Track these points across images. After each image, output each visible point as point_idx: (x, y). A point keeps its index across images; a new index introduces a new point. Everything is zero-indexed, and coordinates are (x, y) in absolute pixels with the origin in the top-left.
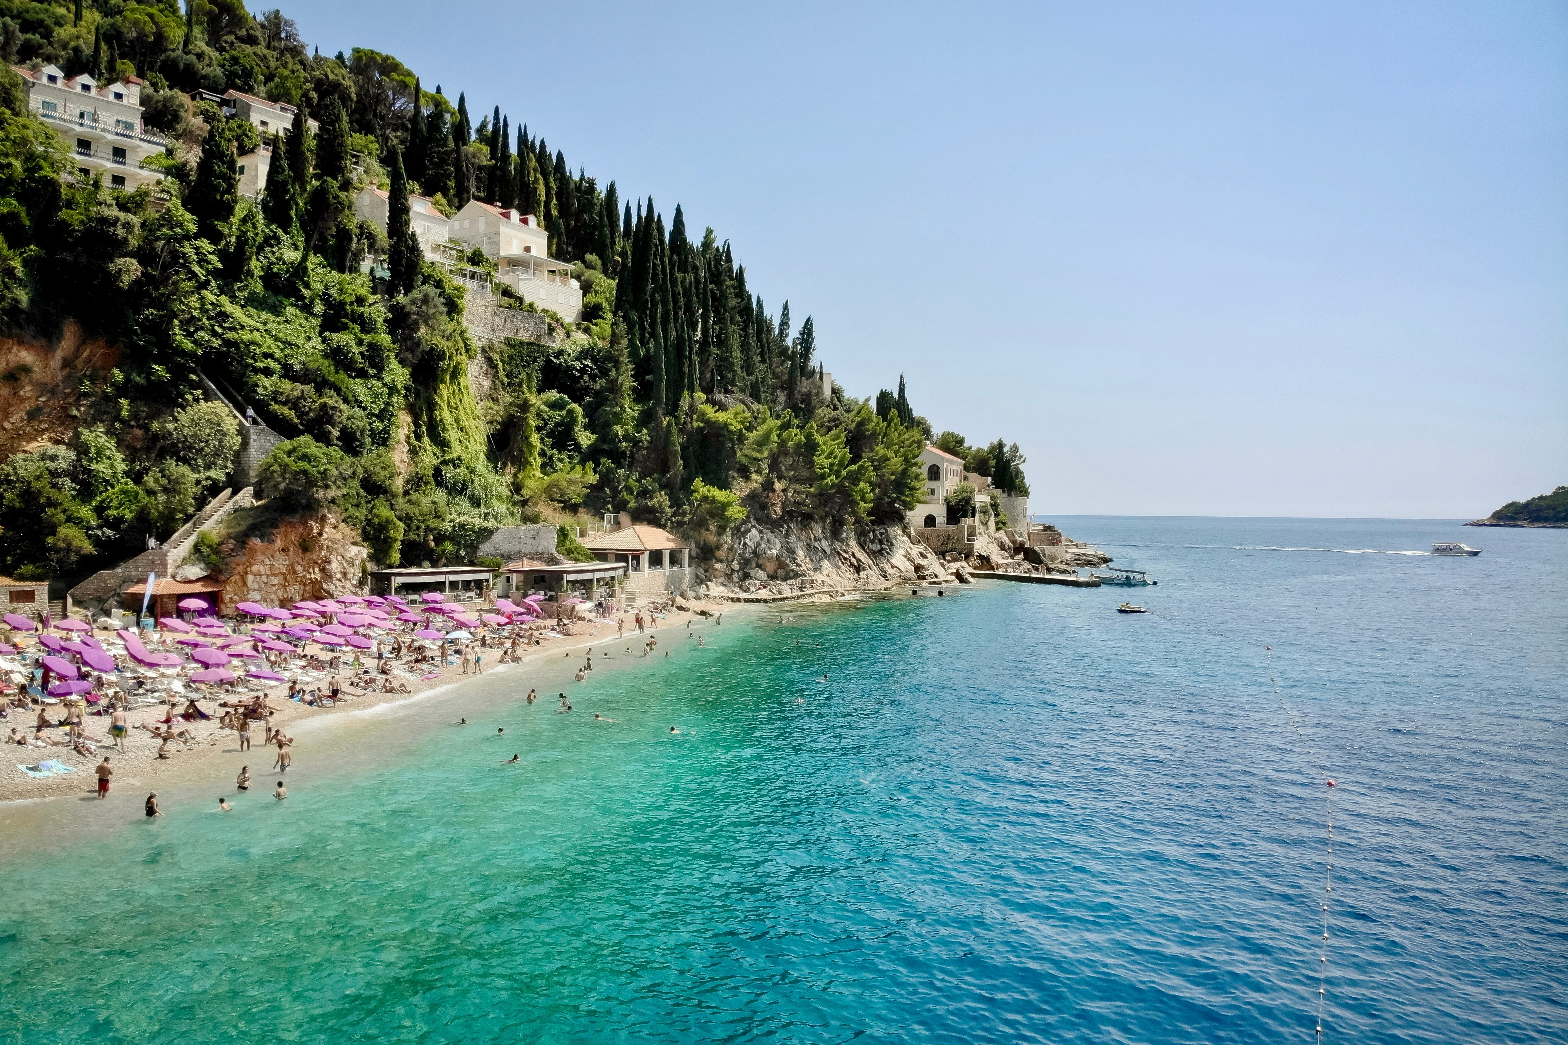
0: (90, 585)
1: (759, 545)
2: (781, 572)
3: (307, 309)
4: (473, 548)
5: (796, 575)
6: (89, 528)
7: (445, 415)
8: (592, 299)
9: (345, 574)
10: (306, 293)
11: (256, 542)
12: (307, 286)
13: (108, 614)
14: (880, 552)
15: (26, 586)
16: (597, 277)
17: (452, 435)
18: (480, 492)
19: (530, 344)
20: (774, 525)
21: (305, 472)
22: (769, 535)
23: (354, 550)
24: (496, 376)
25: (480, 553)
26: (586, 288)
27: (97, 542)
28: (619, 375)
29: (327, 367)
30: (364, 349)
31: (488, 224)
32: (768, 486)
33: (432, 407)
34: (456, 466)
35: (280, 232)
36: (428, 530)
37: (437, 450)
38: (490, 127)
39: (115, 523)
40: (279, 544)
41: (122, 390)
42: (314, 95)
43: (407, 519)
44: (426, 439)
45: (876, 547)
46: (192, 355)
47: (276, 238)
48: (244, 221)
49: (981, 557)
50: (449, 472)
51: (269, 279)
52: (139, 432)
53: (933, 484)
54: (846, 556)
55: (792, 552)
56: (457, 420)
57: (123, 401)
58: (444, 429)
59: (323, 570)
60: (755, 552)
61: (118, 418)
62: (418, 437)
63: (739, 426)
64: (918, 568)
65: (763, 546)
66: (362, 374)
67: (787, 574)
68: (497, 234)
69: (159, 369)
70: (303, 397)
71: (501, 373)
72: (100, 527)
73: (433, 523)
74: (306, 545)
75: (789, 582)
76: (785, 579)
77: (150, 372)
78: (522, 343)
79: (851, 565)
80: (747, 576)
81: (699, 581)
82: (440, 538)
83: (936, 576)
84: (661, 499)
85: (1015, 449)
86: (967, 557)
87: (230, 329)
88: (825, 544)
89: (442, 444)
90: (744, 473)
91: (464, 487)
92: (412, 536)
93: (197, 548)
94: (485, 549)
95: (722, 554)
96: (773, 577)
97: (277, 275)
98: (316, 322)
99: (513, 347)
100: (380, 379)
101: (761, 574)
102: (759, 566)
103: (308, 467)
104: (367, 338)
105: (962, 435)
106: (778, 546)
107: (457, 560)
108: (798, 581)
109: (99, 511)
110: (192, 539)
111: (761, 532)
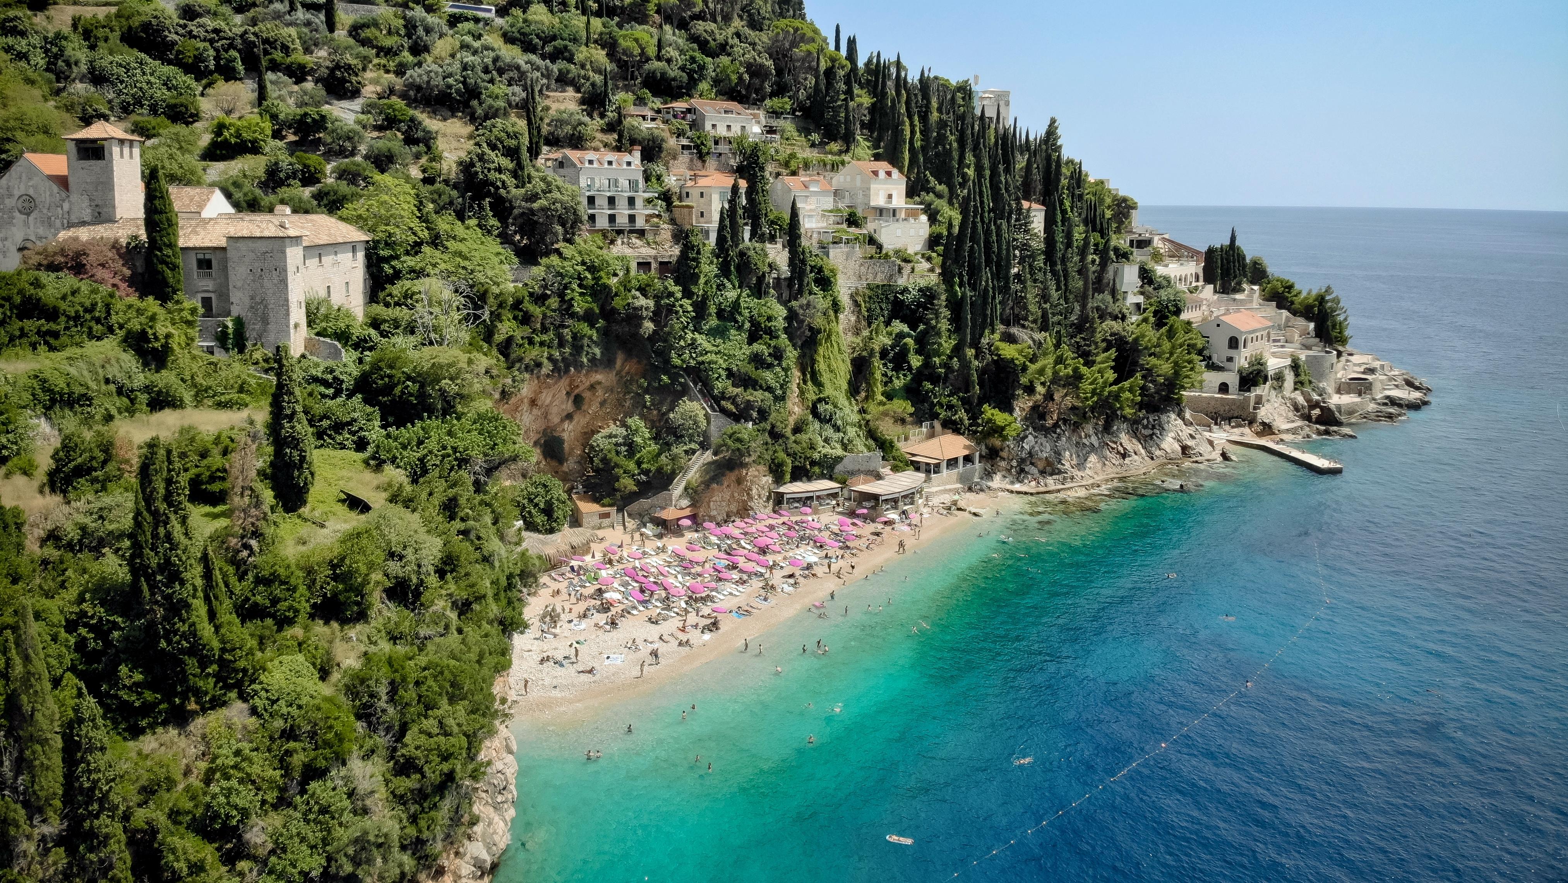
0: (635, 506)
1: (1033, 447)
2: (1048, 469)
3: (740, 328)
4: (831, 468)
5: (1060, 472)
6: (633, 475)
7: (821, 366)
8: (937, 229)
9: (759, 496)
10: (740, 319)
11: (715, 486)
12: (740, 314)
13: (645, 526)
14: (1151, 436)
15: (607, 509)
16: (942, 205)
17: (825, 378)
18: (839, 422)
19: (883, 286)
20: (1046, 431)
21: (738, 449)
22: (1043, 440)
23: (764, 479)
24: (860, 312)
25: (836, 470)
26: (933, 218)
27: (638, 483)
28: (937, 323)
29: (750, 369)
30: (771, 351)
31: (862, 181)
32: (1049, 397)
33: (813, 361)
34: (827, 403)
35: (726, 281)
36: (806, 458)
37: (816, 389)
38: (875, 60)
39: (646, 472)
40: (726, 484)
41: (647, 391)
42: (746, 77)
43: (793, 455)
44: (809, 383)
45: (1147, 432)
46: (681, 368)
47: (723, 285)
48: (706, 283)
49: (1264, 424)
50: (821, 408)
51: (720, 314)
52: (655, 412)
53: (1232, 353)
54: (1114, 446)
55: (1058, 454)
56: (829, 366)
57: (647, 397)
58: (821, 375)
59: (748, 494)
60: (1030, 453)
61: (645, 406)
62: (805, 382)
63: (1022, 359)
64: (1185, 449)
65: (1037, 448)
66: (770, 366)
67: (1053, 470)
68: (869, 189)
69: (665, 378)
70: (737, 395)
71: (864, 310)
72: (639, 474)
73: (809, 453)
74: (739, 481)
75: (1054, 477)
76: (1051, 474)
77: (660, 380)
78: (878, 286)
79: (1118, 453)
80: (1022, 471)
81: (988, 475)
82: (813, 463)
83: (1201, 455)
84: (962, 414)
85: (1337, 301)
86: (1251, 423)
87: (702, 355)
88: (1094, 440)
89: (819, 384)
90: (1030, 389)
91: (830, 419)
92: (797, 463)
93: (686, 489)
94: (839, 468)
95: (1004, 454)
96: (1043, 472)
97: (724, 310)
98: (745, 336)
99: (872, 290)
100: (779, 365)
101: (1034, 470)
102: (1032, 464)
103: (740, 446)
104: (773, 343)
105: (1292, 281)
106: (1048, 449)
107: (822, 476)
108: (1060, 477)
109: (639, 463)
110: (683, 484)
111: (1035, 437)
